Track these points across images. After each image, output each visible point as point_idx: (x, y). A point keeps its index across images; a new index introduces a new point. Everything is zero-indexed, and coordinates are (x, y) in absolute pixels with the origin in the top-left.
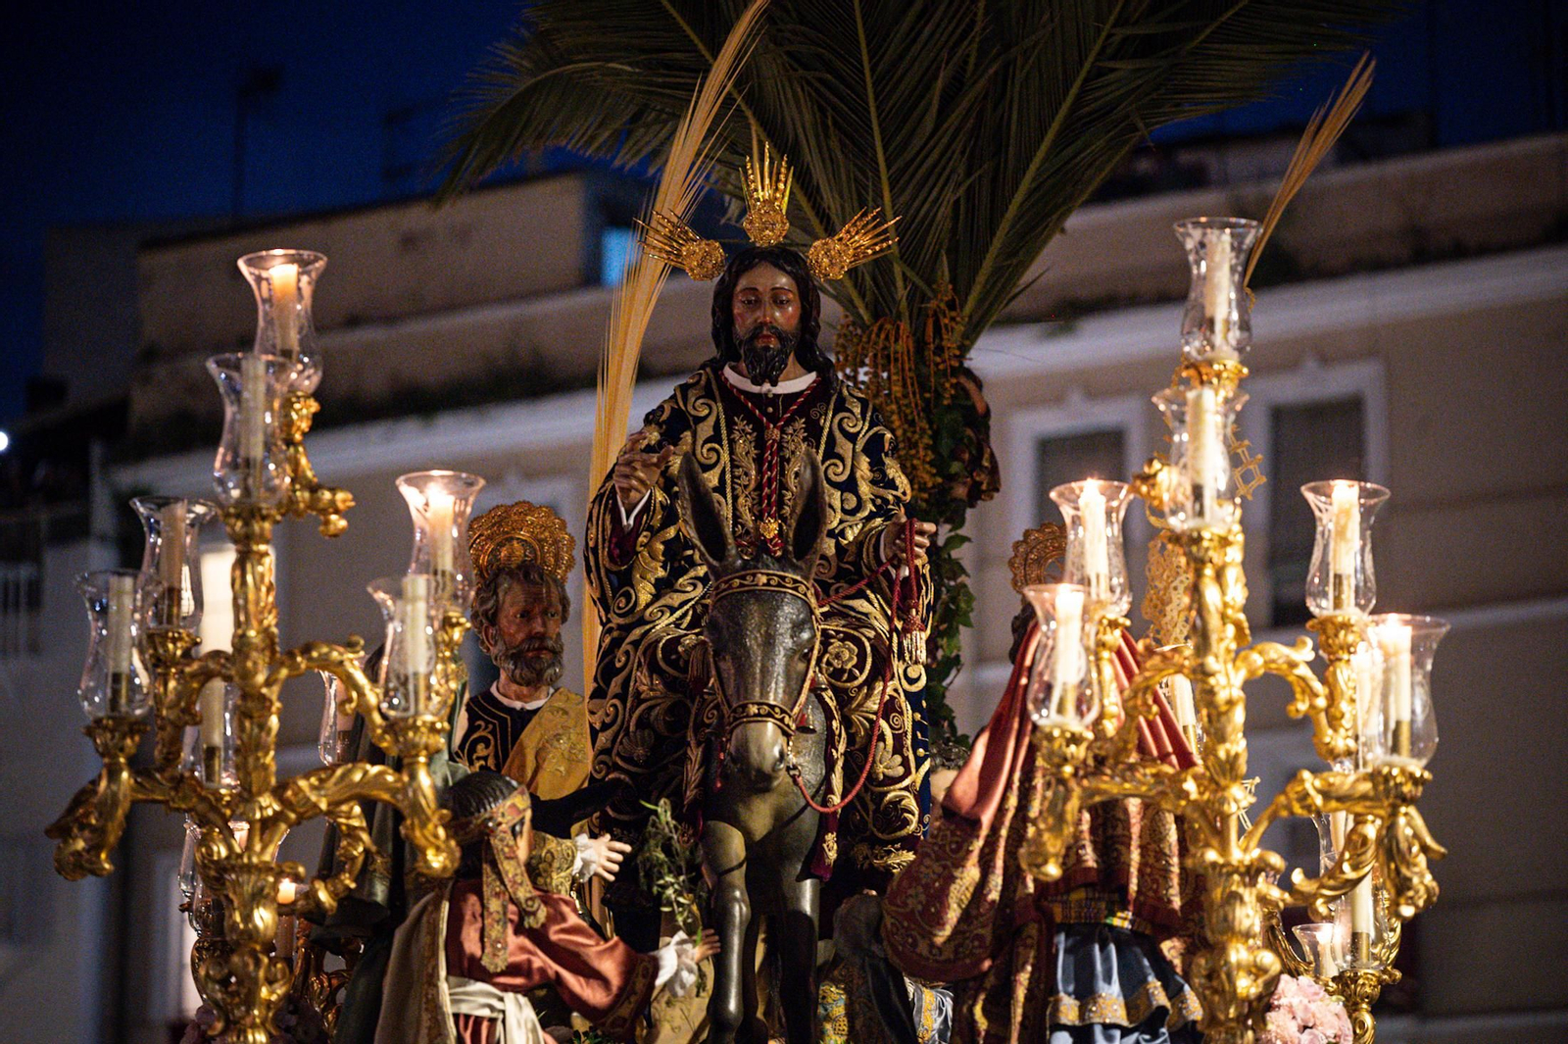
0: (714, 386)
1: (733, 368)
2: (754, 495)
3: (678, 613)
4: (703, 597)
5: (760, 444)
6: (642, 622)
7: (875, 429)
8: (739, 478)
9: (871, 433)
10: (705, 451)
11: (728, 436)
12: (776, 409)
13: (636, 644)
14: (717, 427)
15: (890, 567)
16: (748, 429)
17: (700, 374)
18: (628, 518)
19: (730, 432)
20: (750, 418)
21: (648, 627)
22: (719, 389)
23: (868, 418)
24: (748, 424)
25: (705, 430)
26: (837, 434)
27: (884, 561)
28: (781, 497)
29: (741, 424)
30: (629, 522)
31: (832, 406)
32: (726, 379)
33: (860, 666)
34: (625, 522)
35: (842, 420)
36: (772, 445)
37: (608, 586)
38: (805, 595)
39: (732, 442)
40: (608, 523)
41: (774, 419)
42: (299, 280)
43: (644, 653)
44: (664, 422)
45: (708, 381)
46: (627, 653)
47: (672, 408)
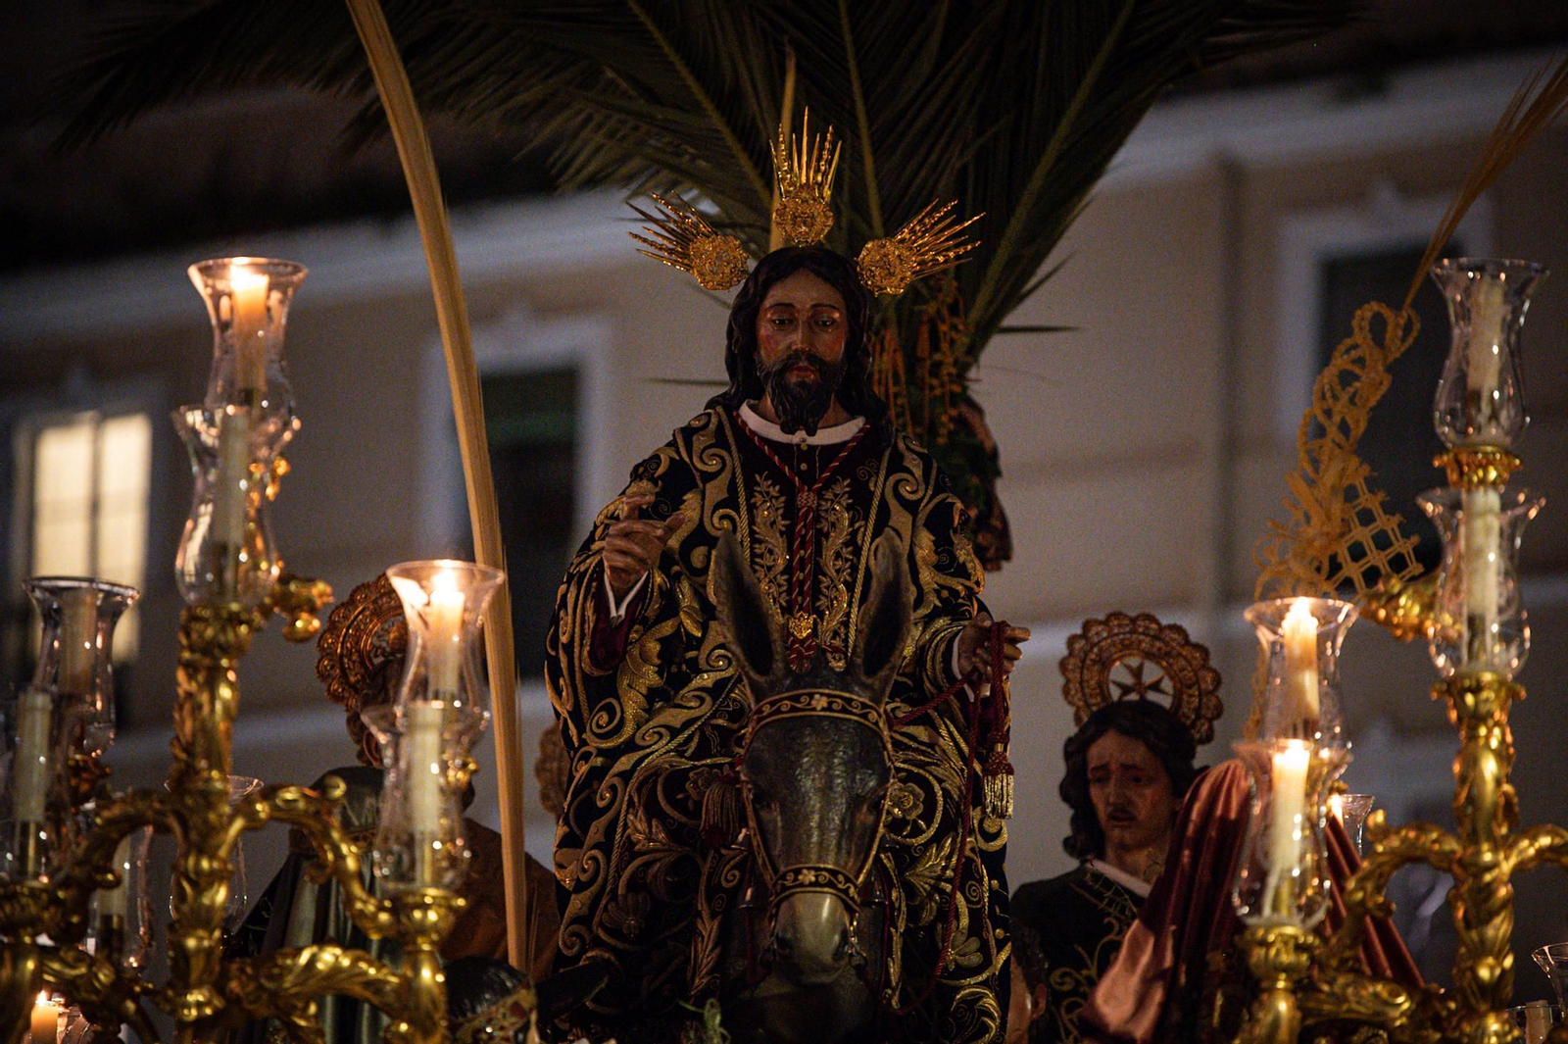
0: (729, 433)
1: (752, 408)
2: (782, 579)
3: (681, 738)
4: (713, 716)
5: (790, 511)
6: (630, 746)
7: (941, 496)
8: (761, 556)
9: (935, 501)
10: (716, 520)
11: (748, 500)
12: (812, 467)
13: (625, 776)
14: (732, 487)
15: (966, 686)
16: (774, 491)
17: (709, 415)
18: (618, 607)
19: (750, 495)
20: (777, 477)
21: (641, 753)
22: (735, 435)
23: (932, 482)
24: (774, 485)
25: (715, 491)
26: (893, 503)
27: (960, 677)
28: (817, 583)
29: (764, 484)
30: (618, 612)
31: (884, 464)
32: (744, 423)
33: (928, 817)
34: (614, 613)
35: (897, 483)
36: (806, 514)
37: (582, 697)
38: (876, 724)
39: (752, 508)
40: (590, 613)
41: (808, 479)
42: (268, 297)
43: (639, 790)
44: (659, 477)
45: (720, 425)
46: (613, 788)
47: (672, 459)
